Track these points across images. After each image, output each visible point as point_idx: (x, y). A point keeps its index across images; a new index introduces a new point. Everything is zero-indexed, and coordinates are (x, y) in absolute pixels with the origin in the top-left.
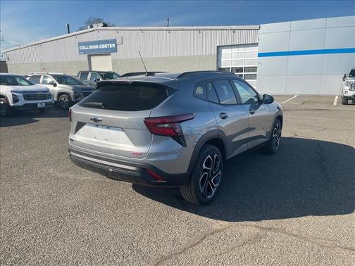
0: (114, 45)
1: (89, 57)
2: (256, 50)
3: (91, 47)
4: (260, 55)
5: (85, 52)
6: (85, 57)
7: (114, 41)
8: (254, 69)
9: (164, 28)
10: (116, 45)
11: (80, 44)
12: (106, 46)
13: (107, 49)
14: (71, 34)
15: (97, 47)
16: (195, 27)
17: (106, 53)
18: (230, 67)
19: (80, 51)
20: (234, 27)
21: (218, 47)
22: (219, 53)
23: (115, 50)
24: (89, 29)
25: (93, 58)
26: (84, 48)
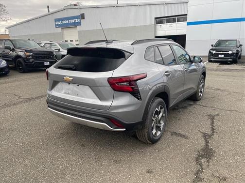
0: (79, 20)
3: (63, 22)
4: (188, 23)
5: (59, 26)
6: (60, 30)
7: (79, 17)
11: (56, 20)
12: (73, 21)
13: (75, 23)
15: (68, 22)
17: (74, 26)
19: (56, 25)
21: (155, 18)
23: (79, 24)
26: (58, 23)
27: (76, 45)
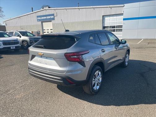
0: (53, 17)
1: (42, 22)
2: (122, 17)
3: (43, 18)
4: (124, 19)
5: (40, 20)
6: (40, 23)
7: (53, 15)
8: (121, 26)
9: (77, 8)
10: (54, 17)
11: (38, 17)
12: (49, 17)
13: (50, 19)
14: (34, 12)
15: (45, 18)
16: (91, 7)
17: (50, 20)
18: (109, 26)
19: (38, 20)
20: (111, 6)
21: (103, 16)
22: (103, 19)
23: (54, 19)
24: (42, 9)
25: (44, 23)
26: (39, 18)
27: (51, 32)
